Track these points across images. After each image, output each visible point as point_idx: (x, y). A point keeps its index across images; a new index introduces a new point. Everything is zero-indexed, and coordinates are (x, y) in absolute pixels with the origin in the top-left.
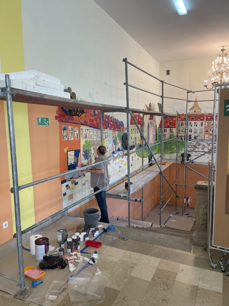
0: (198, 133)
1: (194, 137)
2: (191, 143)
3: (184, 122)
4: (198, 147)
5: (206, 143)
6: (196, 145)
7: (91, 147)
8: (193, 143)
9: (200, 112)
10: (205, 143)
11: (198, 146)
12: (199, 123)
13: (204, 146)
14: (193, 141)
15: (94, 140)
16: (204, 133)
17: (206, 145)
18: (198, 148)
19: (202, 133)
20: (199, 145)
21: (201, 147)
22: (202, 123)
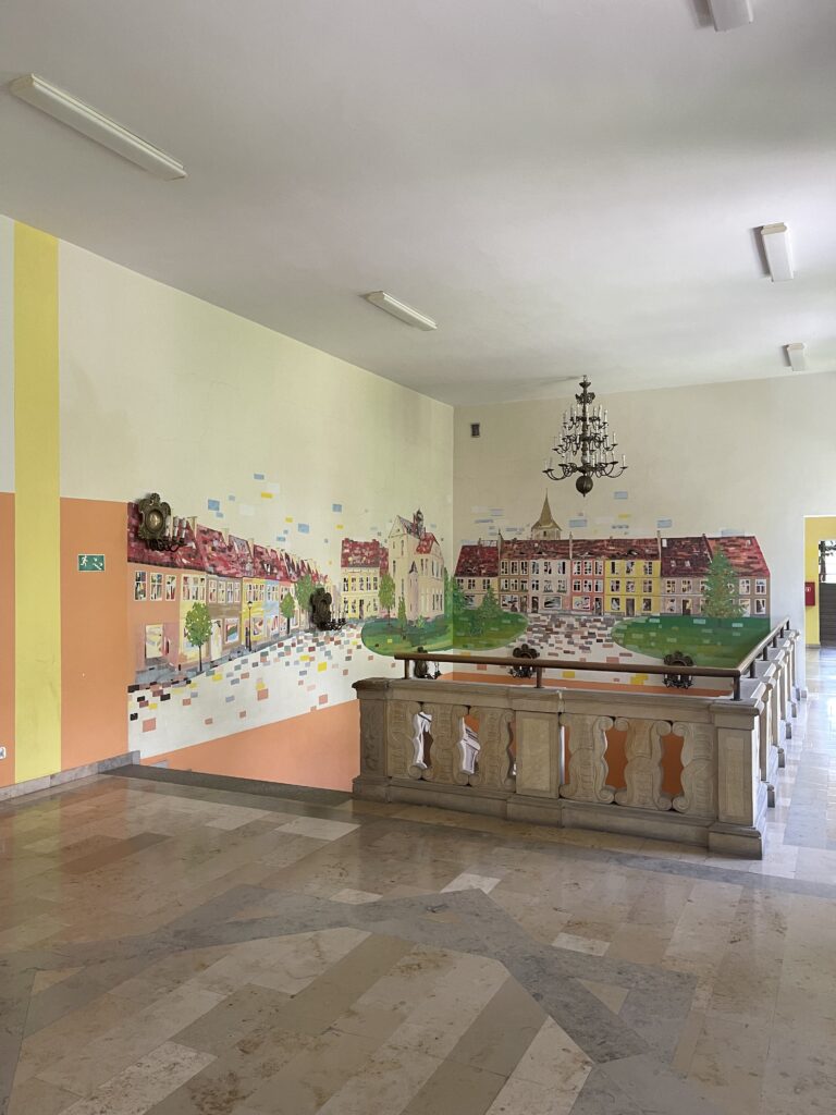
0: (555, 592)
1: (546, 603)
2: (537, 619)
3: (518, 563)
4: (555, 630)
5: (577, 620)
6: (550, 624)
7: (209, 618)
8: (542, 618)
9: (559, 536)
10: (572, 620)
11: (556, 626)
12: (555, 564)
13: (571, 626)
14: (543, 615)
15: (221, 602)
16: (568, 593)
17: (576, 624)
18: (557, 633)
19: (564, 592)
20: (558, 626)
21: (562, 629)
22: (564, 563)
